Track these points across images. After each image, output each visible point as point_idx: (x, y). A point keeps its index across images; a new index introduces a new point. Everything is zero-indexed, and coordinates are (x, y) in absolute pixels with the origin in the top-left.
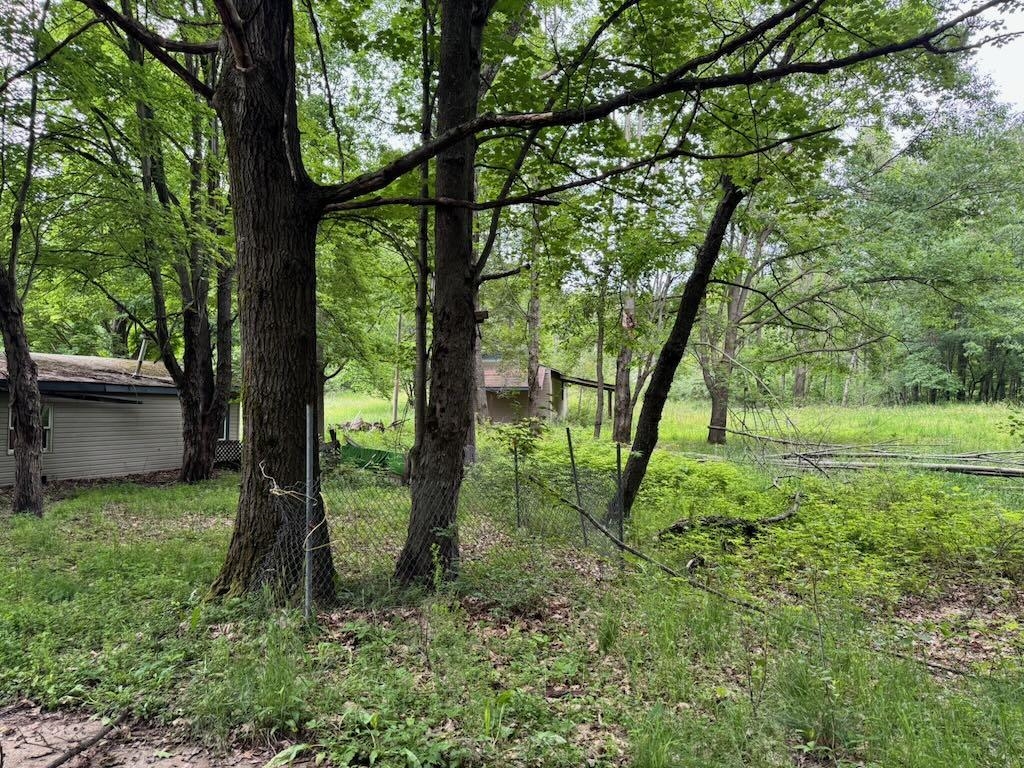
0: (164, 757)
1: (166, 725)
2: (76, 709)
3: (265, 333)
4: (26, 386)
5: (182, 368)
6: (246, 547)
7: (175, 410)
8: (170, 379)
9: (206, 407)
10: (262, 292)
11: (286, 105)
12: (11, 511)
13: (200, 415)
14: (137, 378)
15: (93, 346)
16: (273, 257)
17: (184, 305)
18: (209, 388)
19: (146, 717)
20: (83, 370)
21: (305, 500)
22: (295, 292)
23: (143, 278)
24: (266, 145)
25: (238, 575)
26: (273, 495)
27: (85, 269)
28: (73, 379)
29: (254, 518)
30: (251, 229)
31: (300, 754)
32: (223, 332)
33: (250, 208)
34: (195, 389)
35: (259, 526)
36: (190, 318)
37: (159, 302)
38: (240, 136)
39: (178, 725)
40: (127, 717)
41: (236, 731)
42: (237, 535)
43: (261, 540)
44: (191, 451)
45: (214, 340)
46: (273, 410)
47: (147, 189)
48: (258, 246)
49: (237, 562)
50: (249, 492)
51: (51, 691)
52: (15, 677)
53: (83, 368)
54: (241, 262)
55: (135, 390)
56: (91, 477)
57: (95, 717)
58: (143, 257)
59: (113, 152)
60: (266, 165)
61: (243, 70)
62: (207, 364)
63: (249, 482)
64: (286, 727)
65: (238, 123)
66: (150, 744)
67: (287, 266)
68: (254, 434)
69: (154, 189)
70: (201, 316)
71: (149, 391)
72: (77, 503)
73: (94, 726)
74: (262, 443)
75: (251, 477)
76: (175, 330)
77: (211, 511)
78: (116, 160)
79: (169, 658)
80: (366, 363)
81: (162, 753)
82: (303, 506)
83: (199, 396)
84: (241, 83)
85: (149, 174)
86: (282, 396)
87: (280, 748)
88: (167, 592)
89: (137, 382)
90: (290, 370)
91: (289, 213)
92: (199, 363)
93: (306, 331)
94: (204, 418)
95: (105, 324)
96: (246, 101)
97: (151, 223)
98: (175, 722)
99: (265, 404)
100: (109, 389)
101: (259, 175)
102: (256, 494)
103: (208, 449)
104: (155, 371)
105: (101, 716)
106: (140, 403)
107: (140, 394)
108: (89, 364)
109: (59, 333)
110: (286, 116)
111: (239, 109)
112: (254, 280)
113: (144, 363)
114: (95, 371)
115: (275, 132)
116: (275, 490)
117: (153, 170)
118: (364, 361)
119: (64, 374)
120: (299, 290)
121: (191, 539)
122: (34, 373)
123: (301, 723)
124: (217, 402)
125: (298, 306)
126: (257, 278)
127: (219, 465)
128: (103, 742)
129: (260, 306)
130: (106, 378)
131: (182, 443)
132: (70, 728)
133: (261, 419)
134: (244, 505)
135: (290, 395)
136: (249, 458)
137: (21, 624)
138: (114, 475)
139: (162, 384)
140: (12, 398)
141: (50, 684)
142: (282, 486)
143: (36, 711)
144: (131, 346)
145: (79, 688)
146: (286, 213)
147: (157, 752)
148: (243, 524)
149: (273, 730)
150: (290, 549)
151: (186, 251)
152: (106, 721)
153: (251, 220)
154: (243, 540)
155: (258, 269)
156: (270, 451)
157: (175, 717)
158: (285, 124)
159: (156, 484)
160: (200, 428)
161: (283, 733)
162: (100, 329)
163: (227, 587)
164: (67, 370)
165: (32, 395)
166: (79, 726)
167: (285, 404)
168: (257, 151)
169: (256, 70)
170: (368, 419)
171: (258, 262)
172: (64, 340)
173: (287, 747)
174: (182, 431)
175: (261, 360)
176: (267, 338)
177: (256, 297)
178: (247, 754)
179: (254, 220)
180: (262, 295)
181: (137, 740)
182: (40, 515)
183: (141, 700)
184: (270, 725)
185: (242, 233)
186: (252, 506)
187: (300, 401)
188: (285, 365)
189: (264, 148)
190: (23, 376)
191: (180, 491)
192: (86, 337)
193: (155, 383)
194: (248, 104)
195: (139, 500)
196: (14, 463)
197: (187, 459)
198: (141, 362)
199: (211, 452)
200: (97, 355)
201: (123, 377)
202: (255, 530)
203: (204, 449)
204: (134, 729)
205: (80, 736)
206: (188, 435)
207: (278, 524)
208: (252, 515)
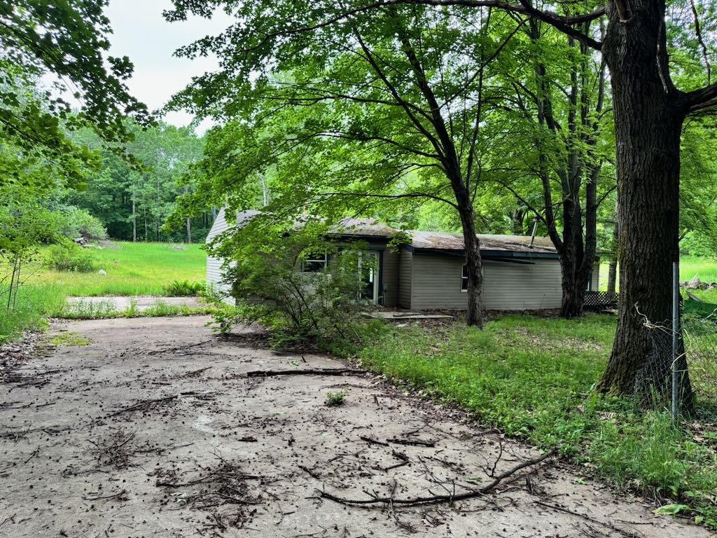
0: (581, 483)
1: (579, 464)
2: (524, 440)
3: (638, 209)
4: (474, 253)
5: (562, 240)
6: (622, 363)
7: (557, 269)
8: (555, 248)
9: (578, 267)
10: (636, 180)
11: (659, 38)
12: (466, 324)
13: (573, 272)
14: (531, 247)
15: (503, 228)
16: (646, 154)
17: (564, 196)
18: (580, 254)
19: (567, 456)
20: (499, 244)
21: (672, 333)
22: (663, 178)
23: (537, 181)
24: (642, 73)
25: (616, 381)
26: (645, 328)
27: (503, 180)
28: (494, 249)
29: (628, 343)
30: (629, 136)
31: (681, 512)
32: (591, 214)
33: (628, 120)
34: (571, 254)
35: (632, 349)
36: (568, 204)
37: (547, 197)
38: (622, 70)
39: (588, 467)
40: (555, 453)
41: (630, 482)
42: (615, 354)
43: (634, 359)
44: (568, 296)
45: (583, 219)
46: (644, 266)
47: (541, 122)
48: (634, 147)
49: (615, 372)
50: (624, 324)
51: (509, 426)
52: (489, 414)
53: (499, 242)
54: (620, 161)
55: (530, 255)
56: (505, 309)
57: (535, 448)
58: (538, 168)
59: (520, 103)
60: (641, 87)
61: (625, 21)
62: (579, 236)
63: (624, 317)
64: (668, 490)
65: (621, 61)
66: (571, 473)
67: (656, 158)
68: (628, 283)
69: (545, 121)
70: (575, 203)
71: (539, 256)
72: (500, 323)
73: (535, 453)
74: (635, 290)
75: (626, 314)
76: (558, 213)
77: (584, 338)
78: (522, 107)
79: (576, 425)
80: (709, 232)
81: (580, 480)
82: (671, 338)
83: (574, 259)
84: (623, 32)
85: (542, 111)
86: (651, 256)
87: (664, 503)
88: (565, 385)
89: (531, 250)
90: (658, 237)
91: (659, 118)
92: (574, 236)
93: (671, 207)
94: (576, 274)
95: (510, 215)
96: (627, 43)
97: (546, 144)
98: (586, 464)
99: (637, 262)
100: (515, 255)
101: (636, 96)
102: (629, 327)
103: (579, 296)
104: (544, 243)
105: (539, 448)
106: (533, 264)
107: (534, 258)
108: (502, 240)
109: (484, 221)
110: (658, 46)
111: (622, 51)
112: (630, 172)
113: (535, 238)
114: (506, 243)
115: (651, 60)
116: (647, 324)
117: (545, 108)
118: (707, 231)
119: (489, 245)
120: (666, 177)
121: (573, 355)
122: (478, 245)
123: (680, 490)
124: (586, 264)
125: (665, 188)
126: (633, 170)
127: (587, 308)
128: (543, 464)
129: (635, 190)
130: (513, 248)
131: (560, 290)
132: (523, 450)
133: (634, 272)
134: (620, 334)
135: (657, 256)
136: (625, 301)
137: (487, 386)
138: (517, 309)
139: (547, 251)
140: (467, 260)
141: (509, 423)
142: (653, 322)
143: (502, 436)
144: (525, 227)
145: (524, 428)
146: (657, 118)
147: (576, 479)
148: (620, 347)
149: (658, 490)
150: (659, 369)
151: (565, 159)
152: (541, 452)
153: (629, 129)
154: (620, 358)
155: (634, 163)
156: (640, 296)
157: (586, 461)
158: (658, 52)
159: (544, 317)
160: (574, 281)
161: (666, 494)
162: (505, 218)
163: (607, 388)
164: (491, 243)
165: (477, 258)
166: (527, 450)
167: (653, 262)
168: (635, 78)
169: (635, 19)
170: (704, 280)
171: (634, 158)
172: (487, 226)
173: (670, 504)
174: (561, 283)
175: (635, 230)
176: (640, 213)
177: (631, 185)
178: (639, 499)
179: (631, 128)
180: (636, 182)
181: (563, 468)
182: (481, 328)
183: (563, 447)
184: (656, 485)
185: (622, 140)
186: (627, 334)
187: (666, 260)
188: (653, 234)
189: (640, 74)
190: (472, 247)
191: (562, 323)
192: (498, 223)
193: (542, 251)
194: (628, 46)
195: (536, 325)
196: (467, 298)
197: (565, 302)
198: (533, 237)
199: (581, 298)
200: (504, 233)
201: (523, 247)
202: (629, 352)
203: (576, 296)
204: (560, 461)
205: (528, 456)
206: (565, 285)
207: (648, 350)
208: (626, 341)
